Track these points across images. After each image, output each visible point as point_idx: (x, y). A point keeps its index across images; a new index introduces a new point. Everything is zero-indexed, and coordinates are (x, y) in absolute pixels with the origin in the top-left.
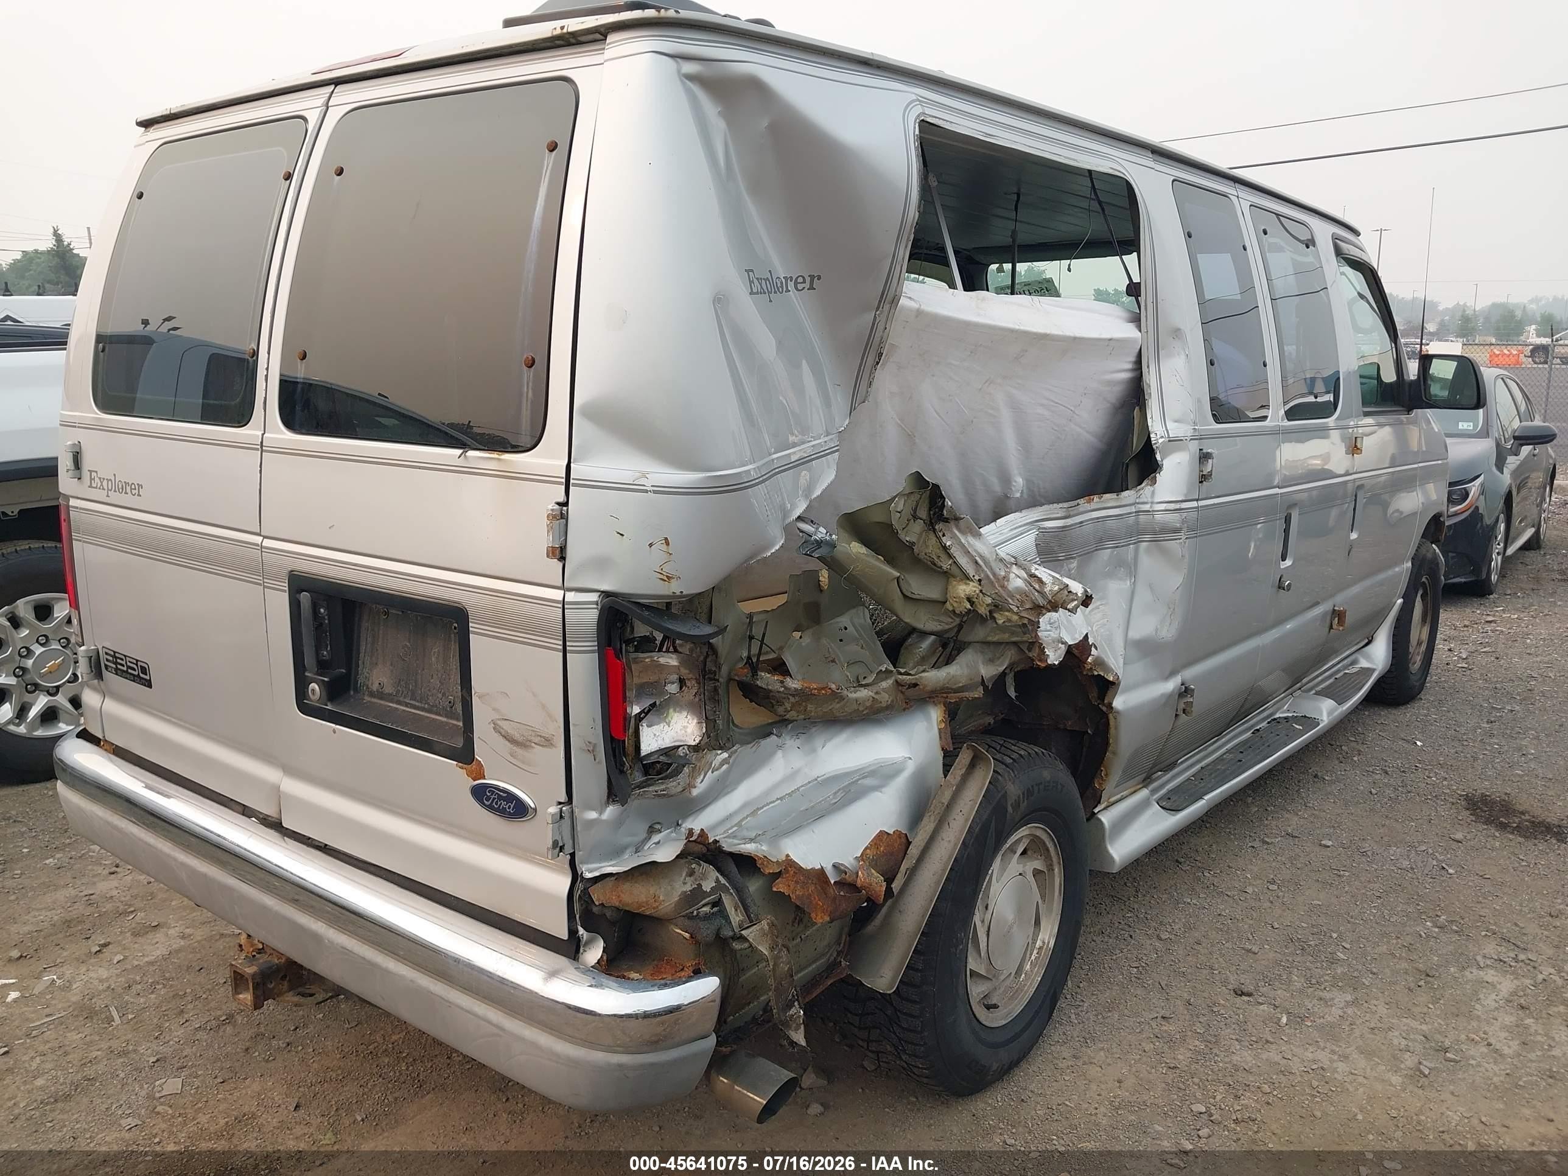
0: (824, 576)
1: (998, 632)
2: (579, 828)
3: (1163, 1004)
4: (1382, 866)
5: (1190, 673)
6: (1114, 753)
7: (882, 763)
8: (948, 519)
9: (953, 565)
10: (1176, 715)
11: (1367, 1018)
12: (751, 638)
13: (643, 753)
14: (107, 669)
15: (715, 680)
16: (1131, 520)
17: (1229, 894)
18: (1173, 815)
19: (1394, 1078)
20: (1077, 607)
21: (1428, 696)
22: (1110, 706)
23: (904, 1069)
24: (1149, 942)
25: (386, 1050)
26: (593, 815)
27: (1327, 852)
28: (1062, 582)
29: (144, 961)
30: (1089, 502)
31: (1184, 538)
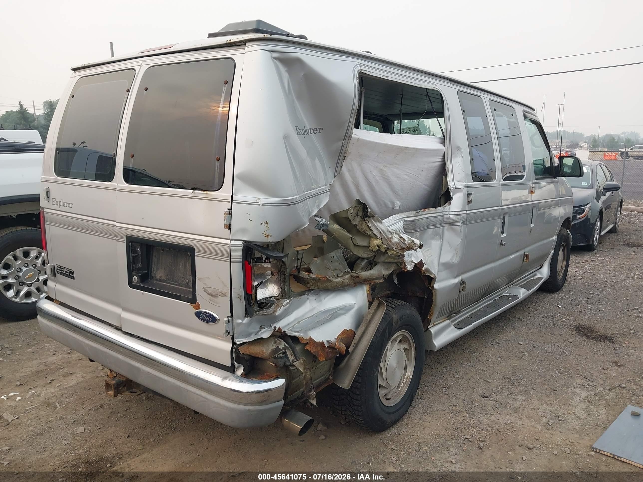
0: (325, 237)
1: (389, 258)
2: (235, 326)
3: (454, 401)
4: (541, 351)
5: (464, 276)
6: (435, 305)
7: (346, 305)
8: (370, 216)
9: (372, 233)
10: (460, 292)
11: (530, 405)
12: (298, 259)
13: (258, 299)
14: (57, 273)
15: (284, 274)
16: (441, 218)
17: (482, 361)
18: (460, 330)
19: (538, 426)
20: (417, 249)
21: (565, 289)
22: (433, 287)
23: (355, 421)
24: (450, 378)
25: (161, 417)
26: (240, 321)
27: (521, 346)
28: (412, 240)
29: (68, 386)
30: (424, 211)
31: (461, 225)
